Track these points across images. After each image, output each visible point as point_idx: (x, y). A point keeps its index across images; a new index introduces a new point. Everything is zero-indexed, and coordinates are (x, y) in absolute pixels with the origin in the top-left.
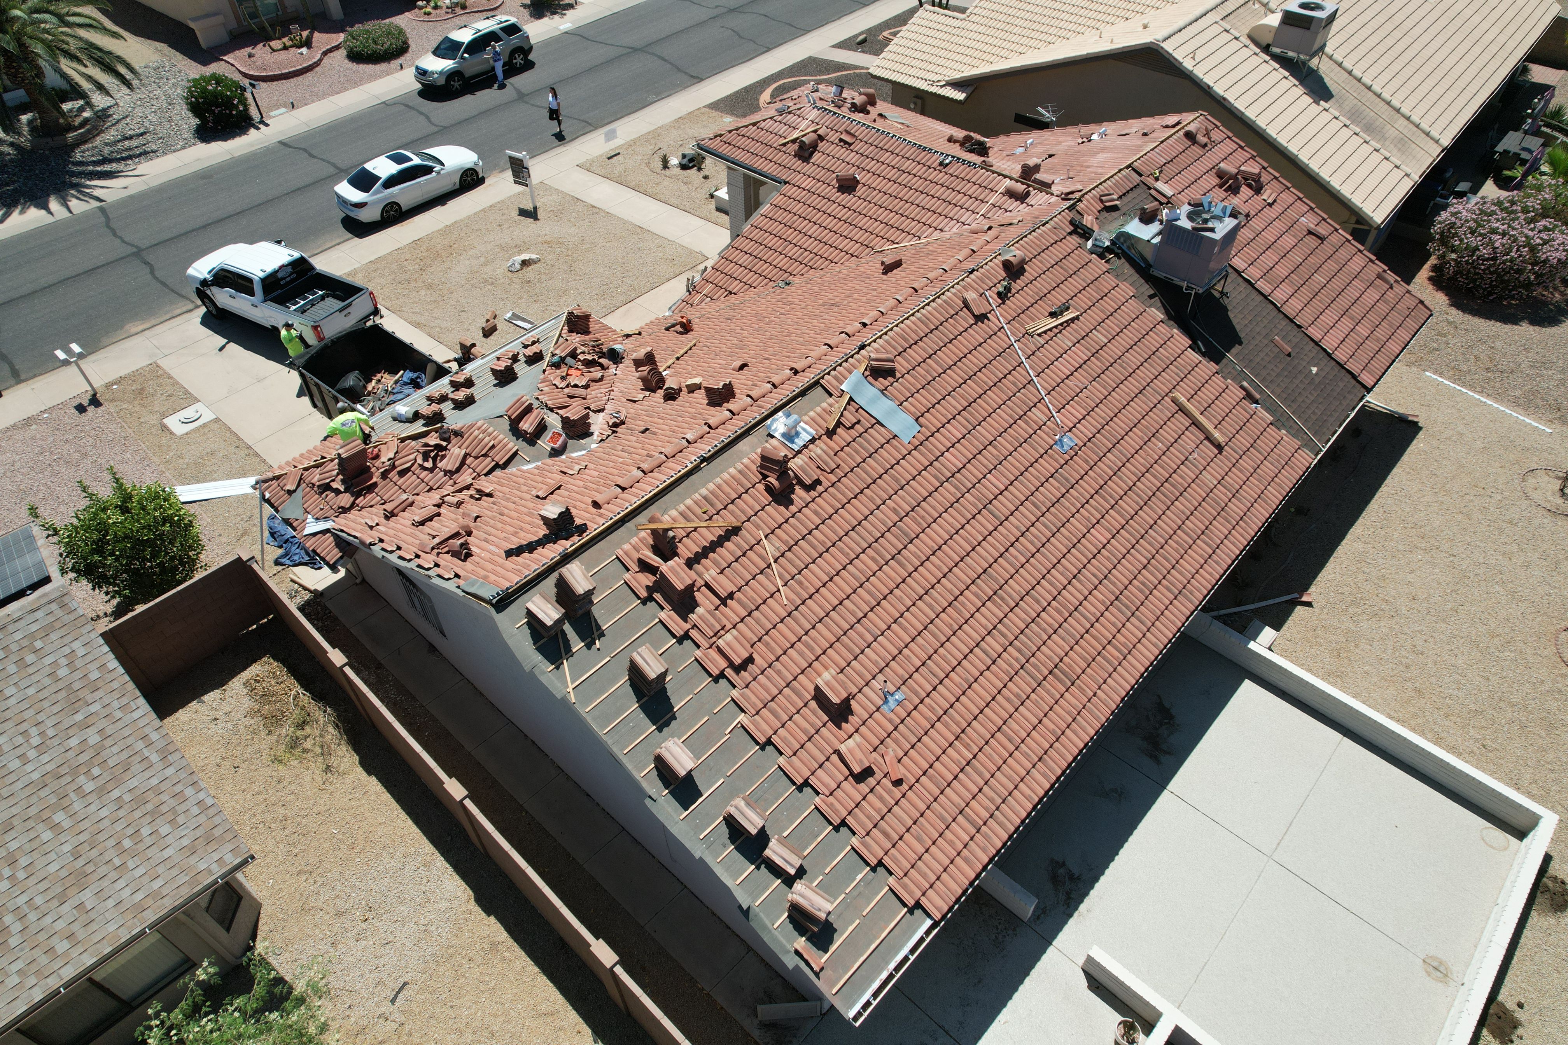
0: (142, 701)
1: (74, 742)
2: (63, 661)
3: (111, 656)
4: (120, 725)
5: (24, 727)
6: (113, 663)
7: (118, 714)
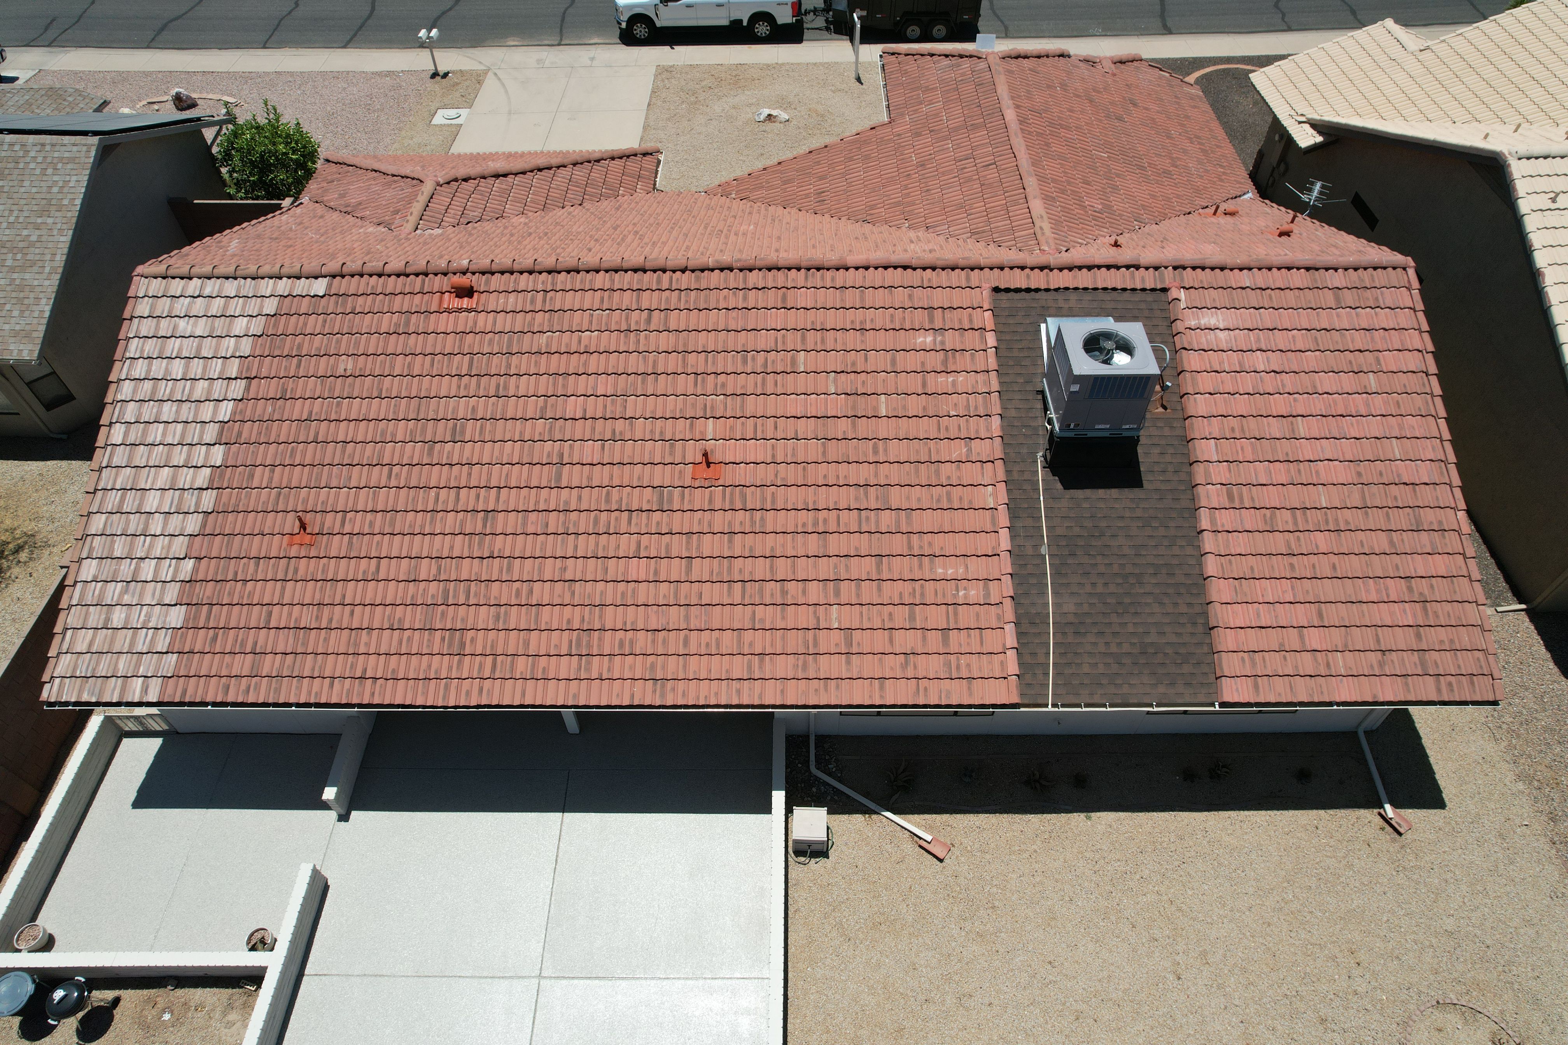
0: (71, 233)
1: (25, 232)
2: (61, 184)
3: (82, 196)
4: (51, 239)
5: (14, 207)
6: (78, 202)
7: (55, 232)
